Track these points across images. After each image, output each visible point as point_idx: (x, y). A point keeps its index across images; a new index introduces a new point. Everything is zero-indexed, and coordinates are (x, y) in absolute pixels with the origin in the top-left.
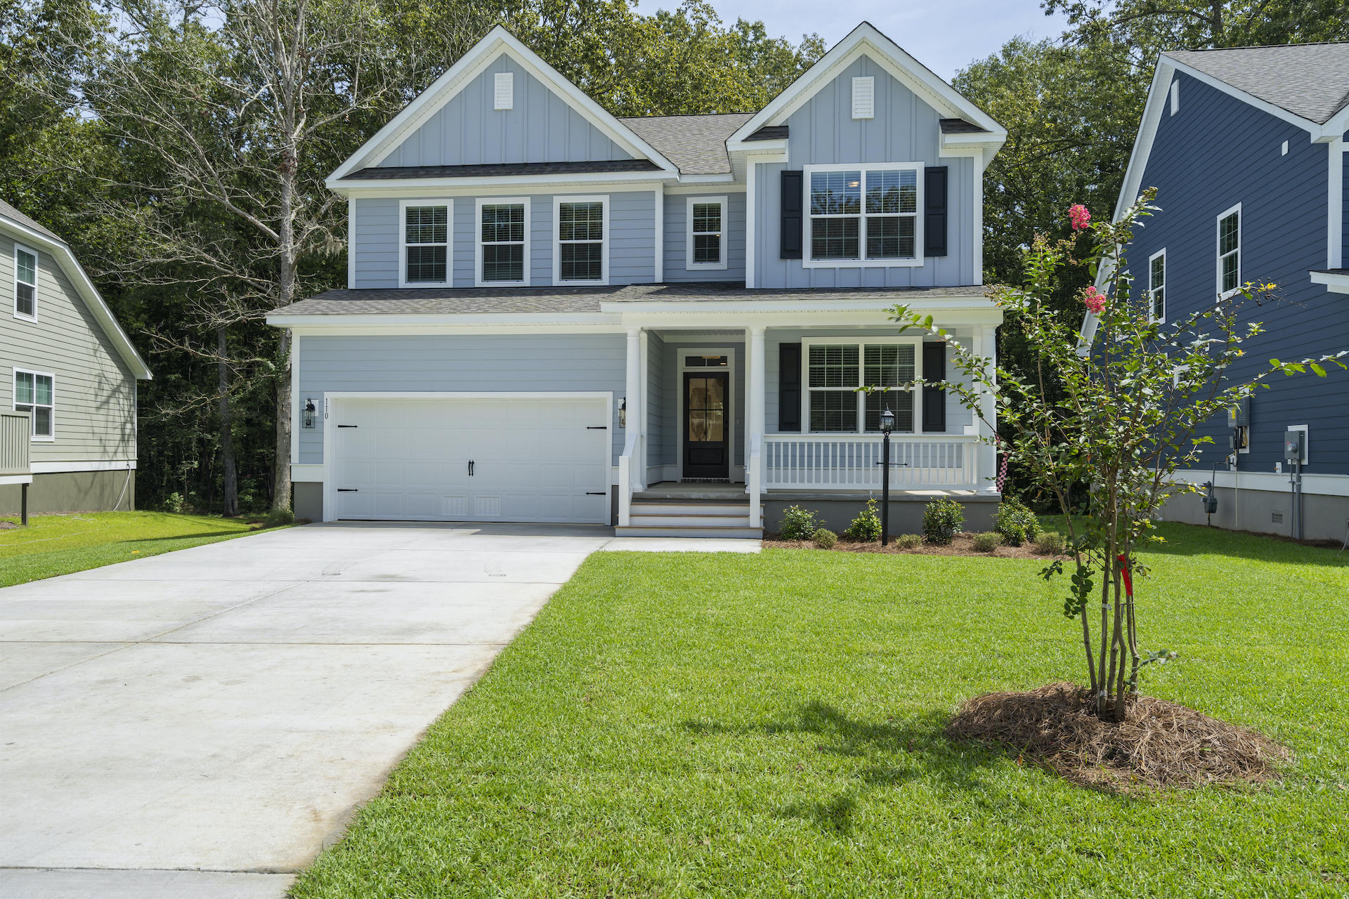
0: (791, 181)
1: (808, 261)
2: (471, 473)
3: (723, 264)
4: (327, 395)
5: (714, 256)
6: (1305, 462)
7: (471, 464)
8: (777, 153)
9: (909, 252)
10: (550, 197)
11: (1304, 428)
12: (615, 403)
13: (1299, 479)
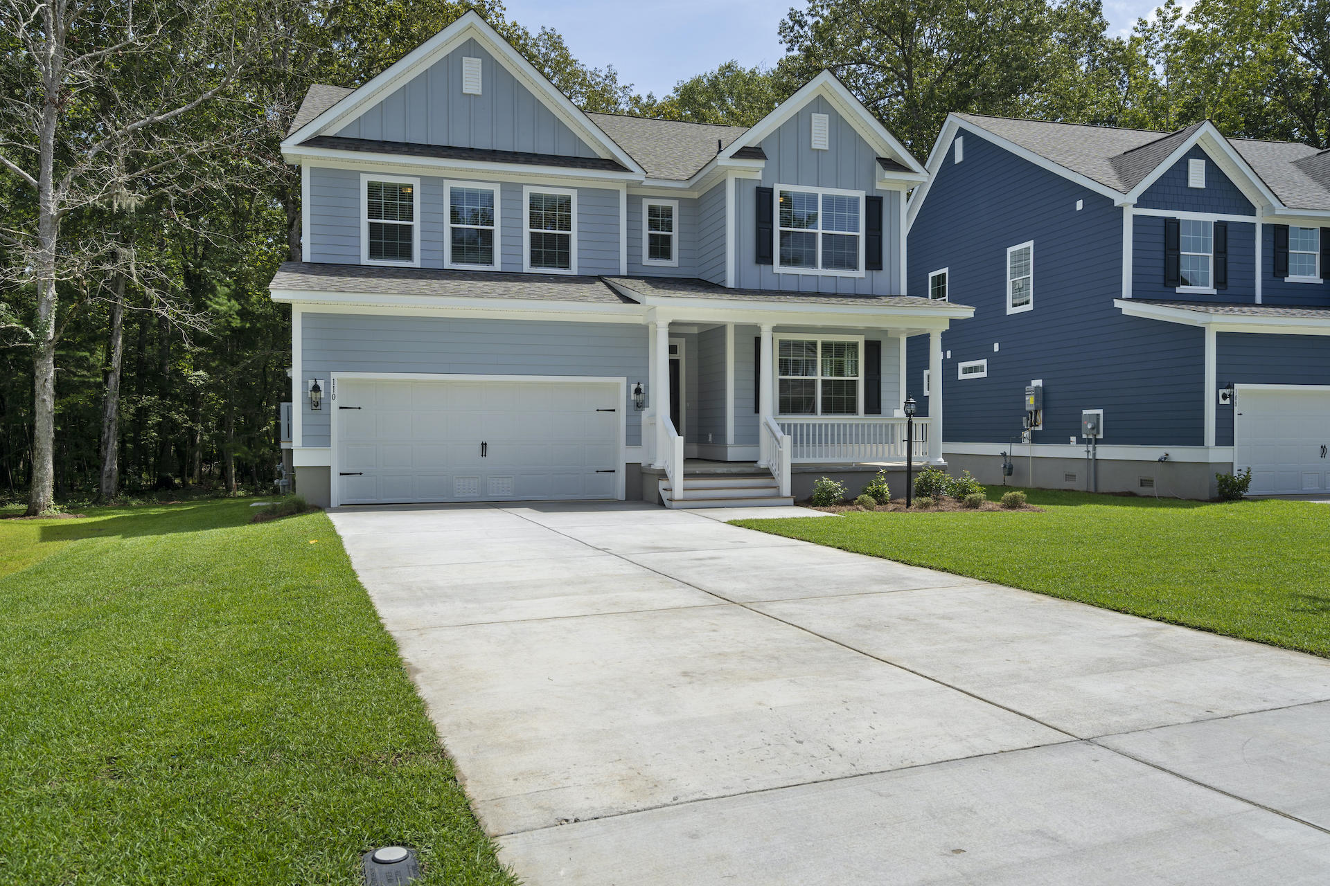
0: (763, 196)
1: (777, 267)
2: (484, 454)
3: (674, 262)
4: (334, 375)
5: (666, 254)
6: (1101, 436)
7: (484, 445)
8: (754, 170)
9: (854, 266)
10: (519, 186)
11: (1100, 412)
12: (628, 387)
13: (1094, 449)
